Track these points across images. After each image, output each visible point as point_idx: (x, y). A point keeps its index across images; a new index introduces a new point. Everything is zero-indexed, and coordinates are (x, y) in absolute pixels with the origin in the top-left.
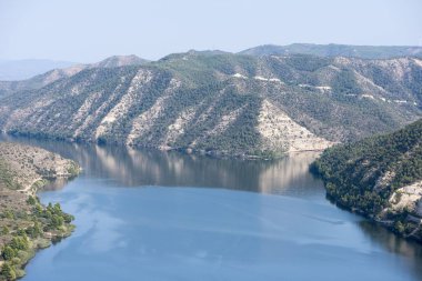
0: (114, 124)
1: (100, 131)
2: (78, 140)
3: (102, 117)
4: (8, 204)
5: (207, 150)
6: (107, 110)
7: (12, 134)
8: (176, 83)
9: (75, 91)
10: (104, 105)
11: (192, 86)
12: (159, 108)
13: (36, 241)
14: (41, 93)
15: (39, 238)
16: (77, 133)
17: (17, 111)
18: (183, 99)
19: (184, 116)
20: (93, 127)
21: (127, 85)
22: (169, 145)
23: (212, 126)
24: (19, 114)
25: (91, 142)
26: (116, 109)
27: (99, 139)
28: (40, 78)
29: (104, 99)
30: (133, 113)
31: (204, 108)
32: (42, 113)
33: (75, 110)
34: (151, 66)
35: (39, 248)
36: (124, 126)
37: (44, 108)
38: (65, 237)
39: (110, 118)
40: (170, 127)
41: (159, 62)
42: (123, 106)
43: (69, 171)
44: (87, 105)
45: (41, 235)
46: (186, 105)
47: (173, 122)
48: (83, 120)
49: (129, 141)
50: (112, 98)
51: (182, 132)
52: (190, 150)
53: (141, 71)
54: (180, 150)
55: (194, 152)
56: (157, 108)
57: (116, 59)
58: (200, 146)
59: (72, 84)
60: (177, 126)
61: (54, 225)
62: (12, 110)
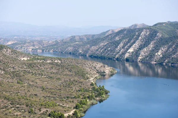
0: (133, 52)
1: (127, 55)
2: (117, 59)
3: (128, 49)
4: (82, 86)
5: (172, 64)
6: (130, 47)
7: (91, 56)
8: (159, 35)
9: (117, 38)
10: (129, 44)
11: (166, 36)
12: (152, 46)
13: (91, 101)
14: (103, 40)
15: (93, 100)
16: (117, 56)
17: (93, 47)
18: (162, 42)
19: (162, 49)
20: (124, 54)
21: (139, 36)
22: (155, 61)
23: (174, 53)
24: (94, 48)
25: (123, 60)
26: (133, 46)
27: (126, 59)
28: (104, 33)
29: (128, 42)
30: (141, 48)
31: (171, 46)
32: (103, 48)
33: (117, 47)
34: (149, 28)
35: (93, 104)
36: (137, 53)
37: (104, 46)
38: (104, 100)
39: (131, 50)
40: (156, 54)
41: (153, 26)
42: (136, 45)
43: (111, 72)
44: (121, 45)
45: (94, 99)
46: (163, 44)
47: (158, 52)
48: (120, 51)
49: (139, 60)
50: (132, 41)
51: (161, 56)
52: (164, 64)
53: (145, 30)
54: (160, 64)
55: (166, 65)
56: (151, 46)
57: (136, 25)
58: (169, 62)
59: (116, 36)
60: (159, 53)
61: (100, 94)
62: (91, 46)
